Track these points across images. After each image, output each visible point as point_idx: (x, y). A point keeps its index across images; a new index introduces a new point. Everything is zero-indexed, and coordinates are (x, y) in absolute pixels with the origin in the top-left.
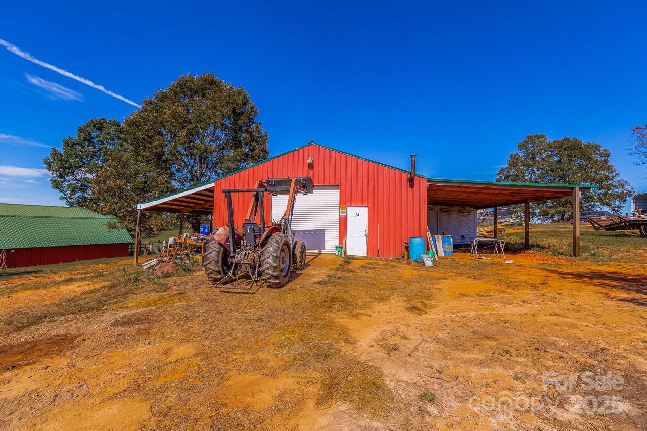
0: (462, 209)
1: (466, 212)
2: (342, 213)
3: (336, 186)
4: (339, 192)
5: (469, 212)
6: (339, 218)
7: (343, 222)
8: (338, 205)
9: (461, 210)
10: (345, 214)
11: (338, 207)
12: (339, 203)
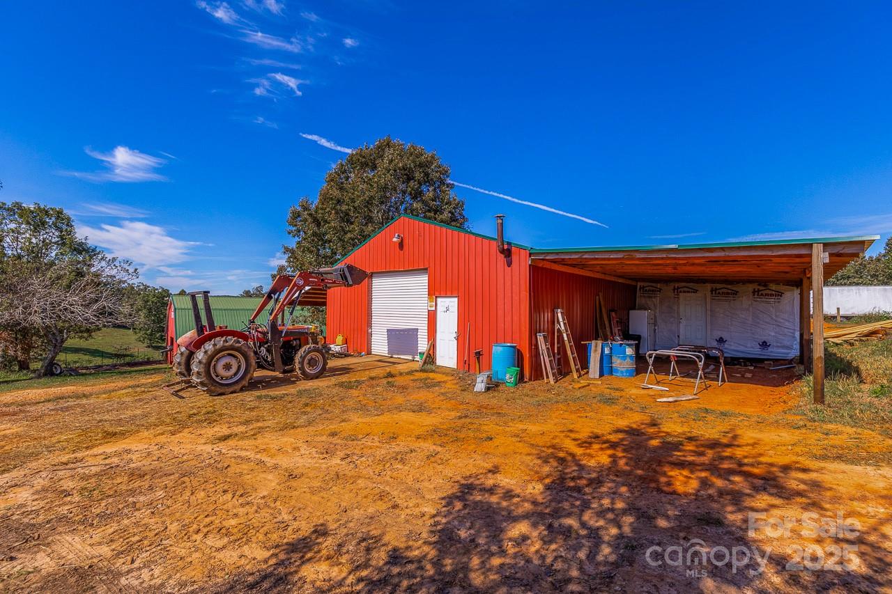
0: (761, 288)
1: (772, 295)
2: (430, 307)
3: (424, 270)
4: (427, 278)
5: (780, 294)
6: (427, 313)
7: (432, 318)
8: (427, 296)
9: (759, 291)
10: (433, 309)
11: (427, 299)
12: (427, 293)
